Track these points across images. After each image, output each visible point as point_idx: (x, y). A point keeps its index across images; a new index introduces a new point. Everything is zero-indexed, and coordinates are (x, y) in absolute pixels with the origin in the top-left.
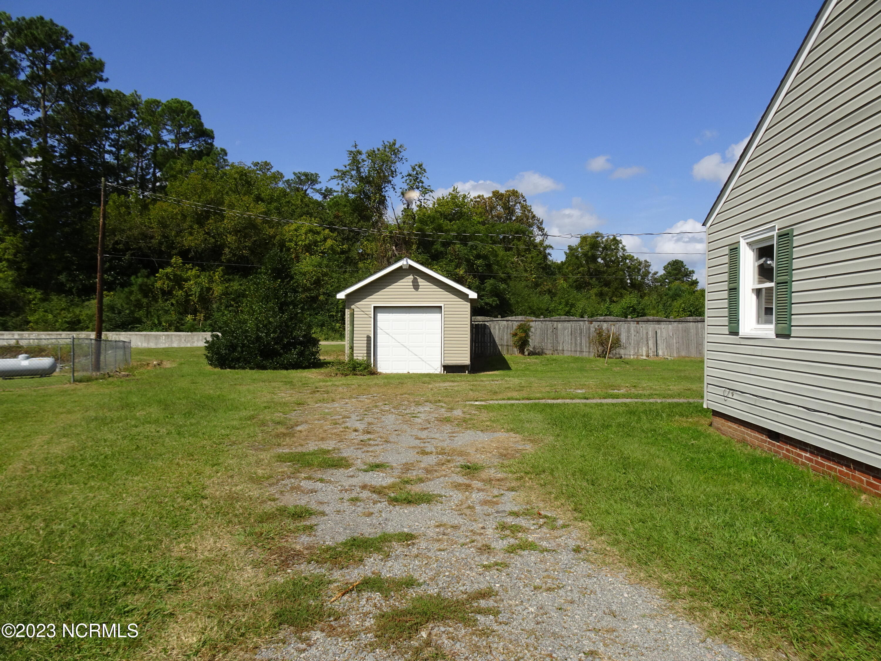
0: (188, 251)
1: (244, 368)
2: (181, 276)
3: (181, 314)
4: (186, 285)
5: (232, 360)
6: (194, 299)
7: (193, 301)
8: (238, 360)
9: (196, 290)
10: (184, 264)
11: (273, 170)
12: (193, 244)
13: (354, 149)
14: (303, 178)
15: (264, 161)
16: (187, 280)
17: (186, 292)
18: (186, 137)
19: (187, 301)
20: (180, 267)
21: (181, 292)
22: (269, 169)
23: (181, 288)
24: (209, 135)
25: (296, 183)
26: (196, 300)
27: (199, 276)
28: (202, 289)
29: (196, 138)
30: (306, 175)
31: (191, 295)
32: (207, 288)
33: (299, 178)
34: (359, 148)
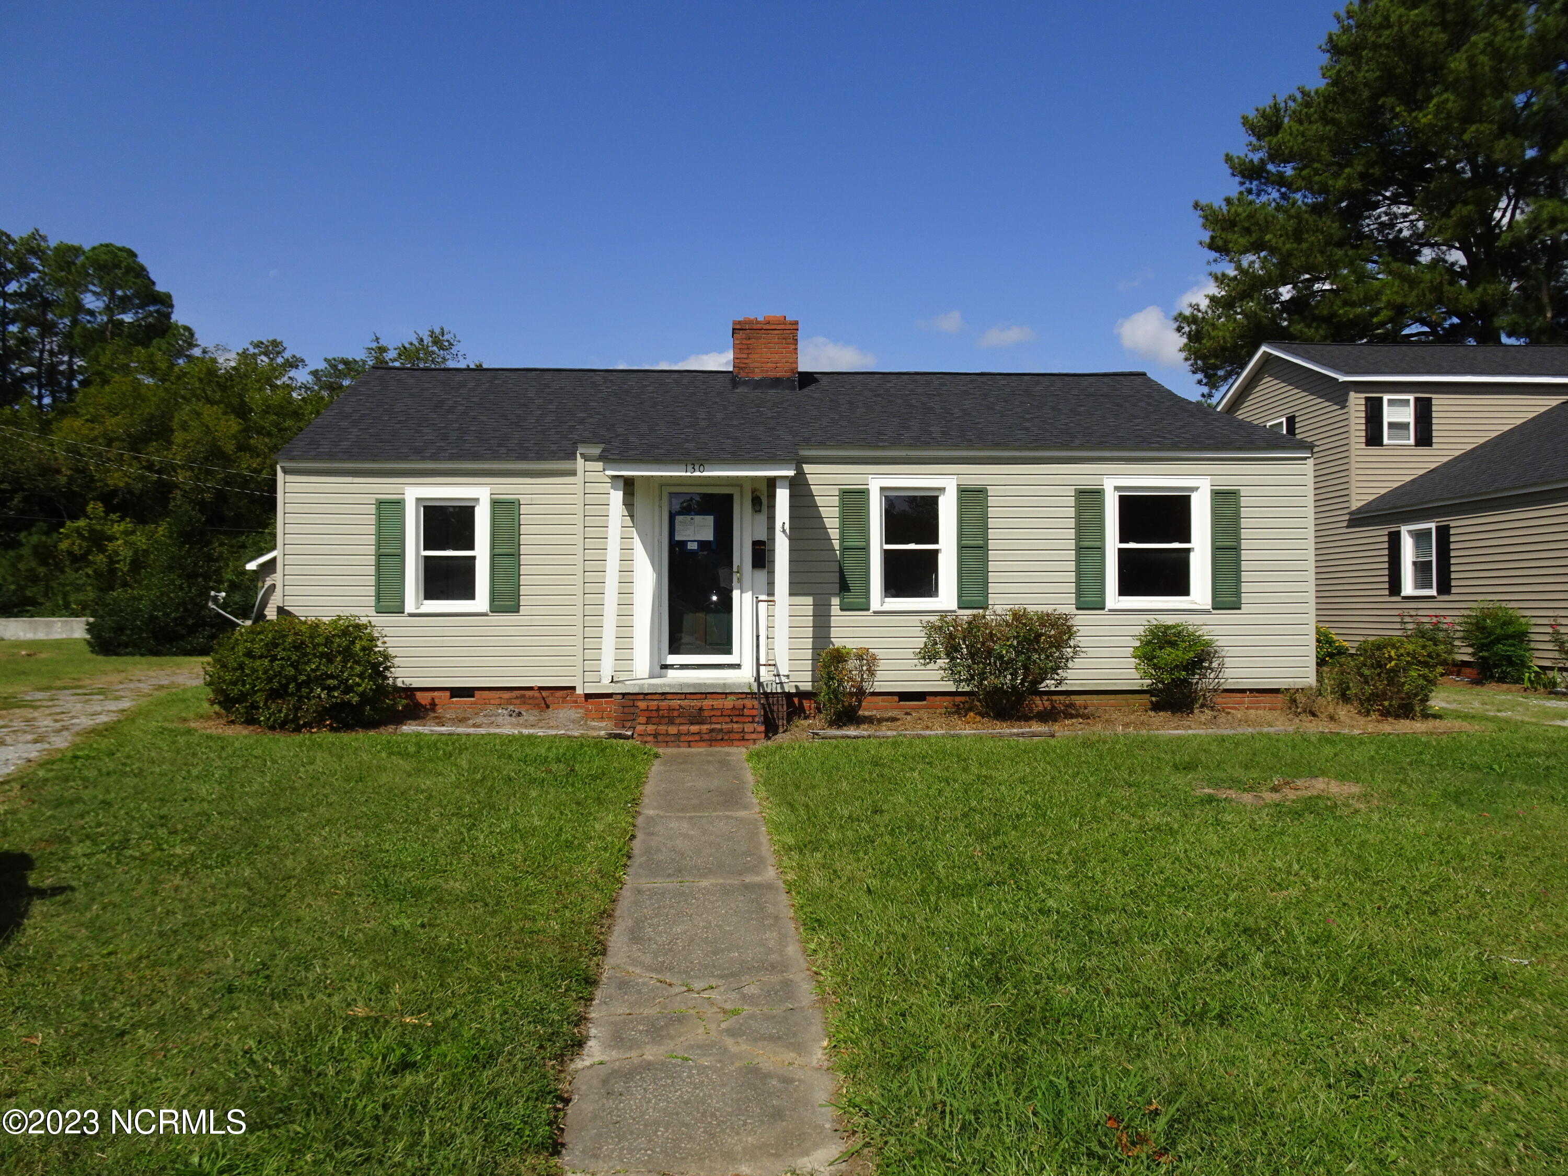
0: (114, 492)
1: (133, 654)
2: (102, 533)
3: (101, 590)
4: (111, 546)
5: (119, 645)
6: (123, 567)
7: (122, 570)
8: (126, 645)
9: (126, 553)
10: (107, 513)
11: (287, 355)
12: (121, 484)
13: (374, 345)
14: (341, 367)
15: (271, 339)
16: (112, 538)
17: (110, 557)
18: (124, 304)
19: (112, 571)
20: (101, 518)
21: (101, 556)
22: (278, 353)
23: (102, 550)
24: (165, 301)
25: (330, 376)
26: (125, 569)
27: (133, 532)
28: (136, 553)
29: (142, 306)
30: (345, 362)
31: (118, 562)
32: (144, 550)
33: (334, 367)
34: (383, 342)
